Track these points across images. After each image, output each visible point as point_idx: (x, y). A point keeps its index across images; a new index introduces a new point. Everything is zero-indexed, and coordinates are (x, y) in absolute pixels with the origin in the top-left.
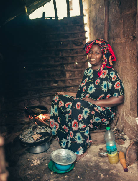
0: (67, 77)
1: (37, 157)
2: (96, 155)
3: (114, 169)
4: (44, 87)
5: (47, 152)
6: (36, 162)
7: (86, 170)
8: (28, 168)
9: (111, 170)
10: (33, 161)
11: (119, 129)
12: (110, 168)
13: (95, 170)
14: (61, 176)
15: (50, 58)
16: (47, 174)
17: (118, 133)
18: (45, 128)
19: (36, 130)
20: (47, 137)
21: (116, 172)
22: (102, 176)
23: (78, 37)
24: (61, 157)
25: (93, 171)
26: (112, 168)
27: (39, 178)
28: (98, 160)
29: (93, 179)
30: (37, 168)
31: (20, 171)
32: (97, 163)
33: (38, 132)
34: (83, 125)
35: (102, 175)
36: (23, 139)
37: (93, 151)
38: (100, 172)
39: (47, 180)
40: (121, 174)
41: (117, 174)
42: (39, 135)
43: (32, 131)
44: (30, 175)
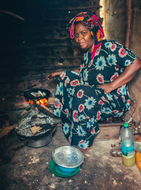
0: (75, 55)
1: (36, 152)
2: (107, 153)
3: (129, 173)
4: (47, 66)
5: (48, 146)
6: (35, 160)
7: (95, 173)
8: (25, 167)
9: (126, 174)
10: (31, 157)
11: (135, 121)
12: (124, 172)
13: (107, 174)
14: (64, 179)
15: (55, 32)
16: (47, 176)
17: (134, 127)
18: (46, 118)
19: (36, 120)
20: (49, 130)
21: (132, 178)
22: (115, 183)
23: (91, 5)
24: (65, 156)
25: (104, 174)
26: (127, 172)
27: (37, 180)
28: (110, 160)
29: (104, 185)
30: (35, 167)
31: (15, 170)
32: (108, 164)
33: (38, 123)
34: (86, 116)
35: (115, 181)
36: (19, 131)
37: (103, 148)
38: (112, 177)
39: (47, 183)
40: (138, 181)
41: (133, 181)
42: (39, 127)
43: (30, 122)
44: (27, 176)
